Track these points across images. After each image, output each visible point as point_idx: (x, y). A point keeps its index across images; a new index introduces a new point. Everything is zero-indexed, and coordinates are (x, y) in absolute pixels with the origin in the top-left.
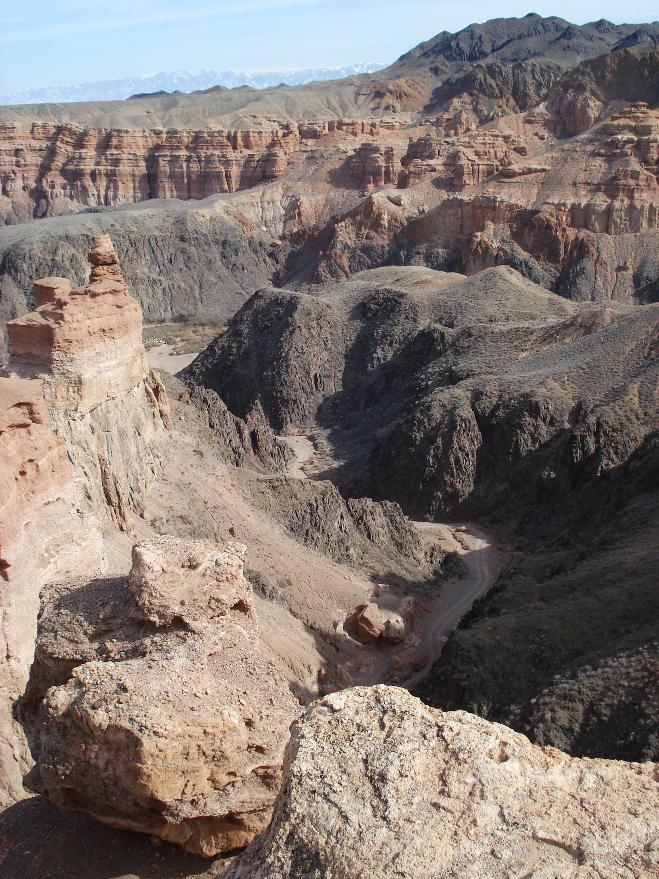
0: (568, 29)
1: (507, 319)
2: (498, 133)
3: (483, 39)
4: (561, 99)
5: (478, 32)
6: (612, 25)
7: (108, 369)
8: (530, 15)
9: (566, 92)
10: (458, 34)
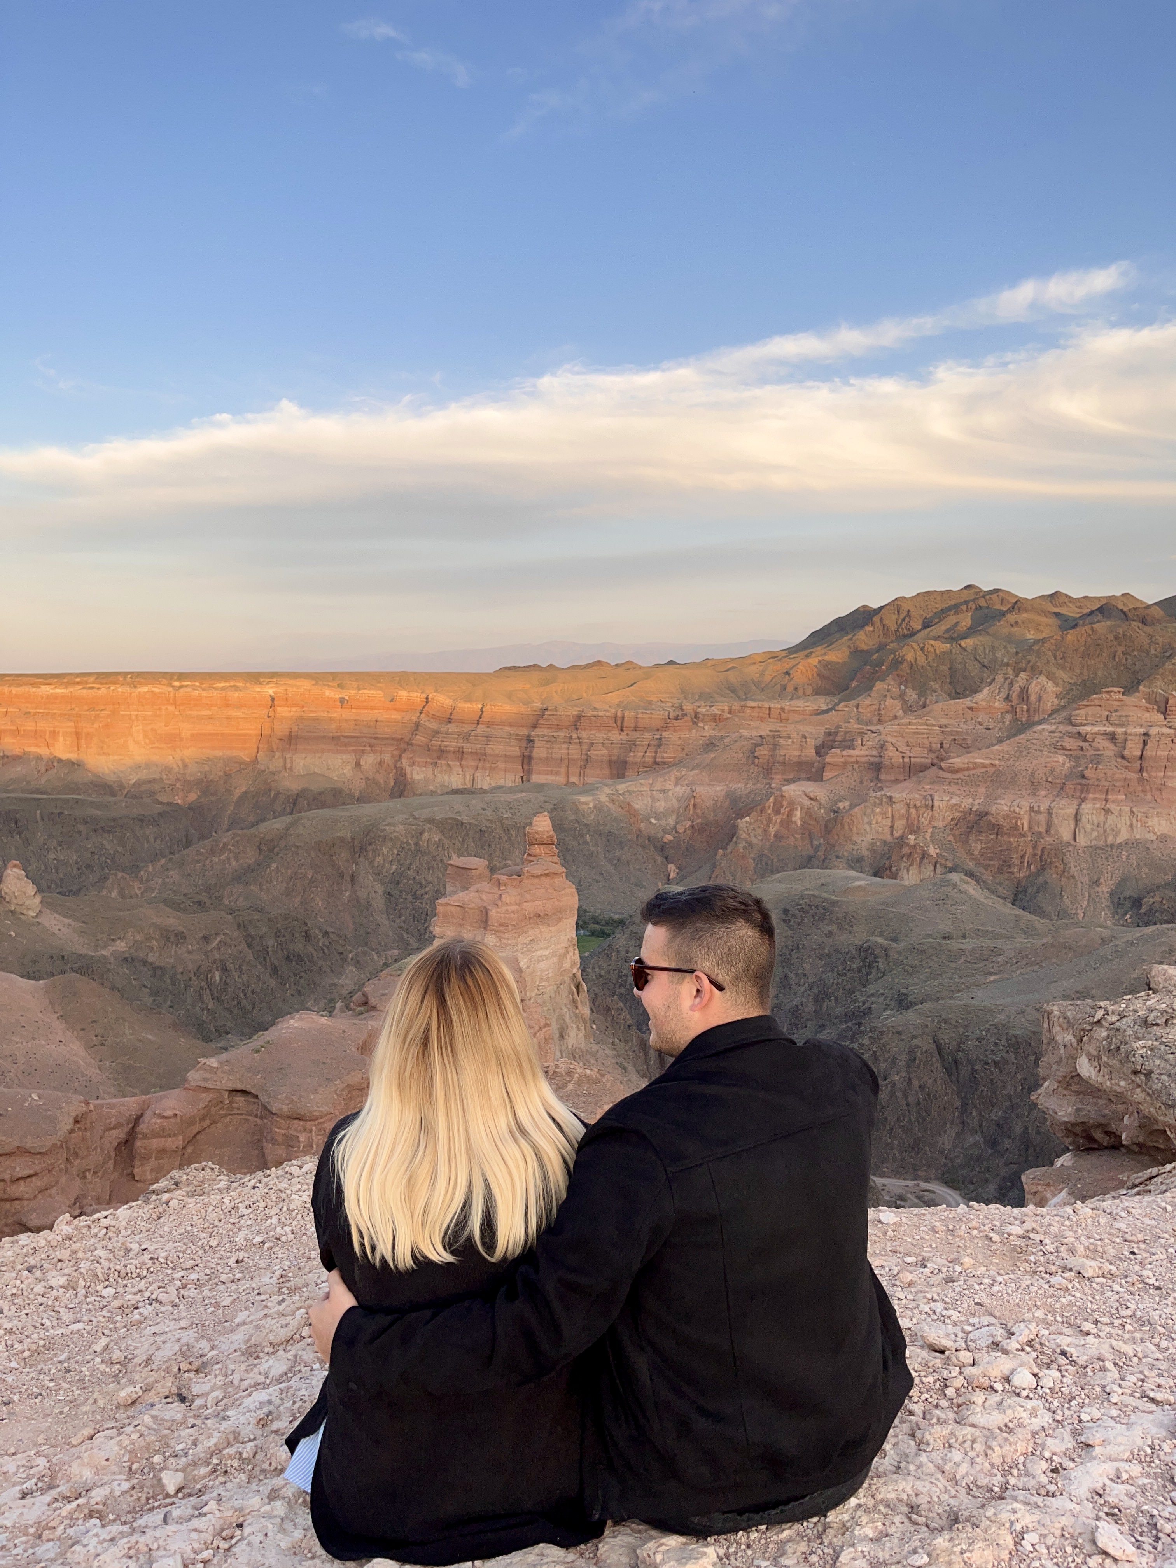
0: (1016, 602)
1: (964, 937)
2: (932, 721)
3: (912, 614)
4: (1011, 684)
5: (906, 607)
6: (1070, 597)
7: (541, 959)
8: (968, 587)
9: (1017, 676)
10: (881, 608)
